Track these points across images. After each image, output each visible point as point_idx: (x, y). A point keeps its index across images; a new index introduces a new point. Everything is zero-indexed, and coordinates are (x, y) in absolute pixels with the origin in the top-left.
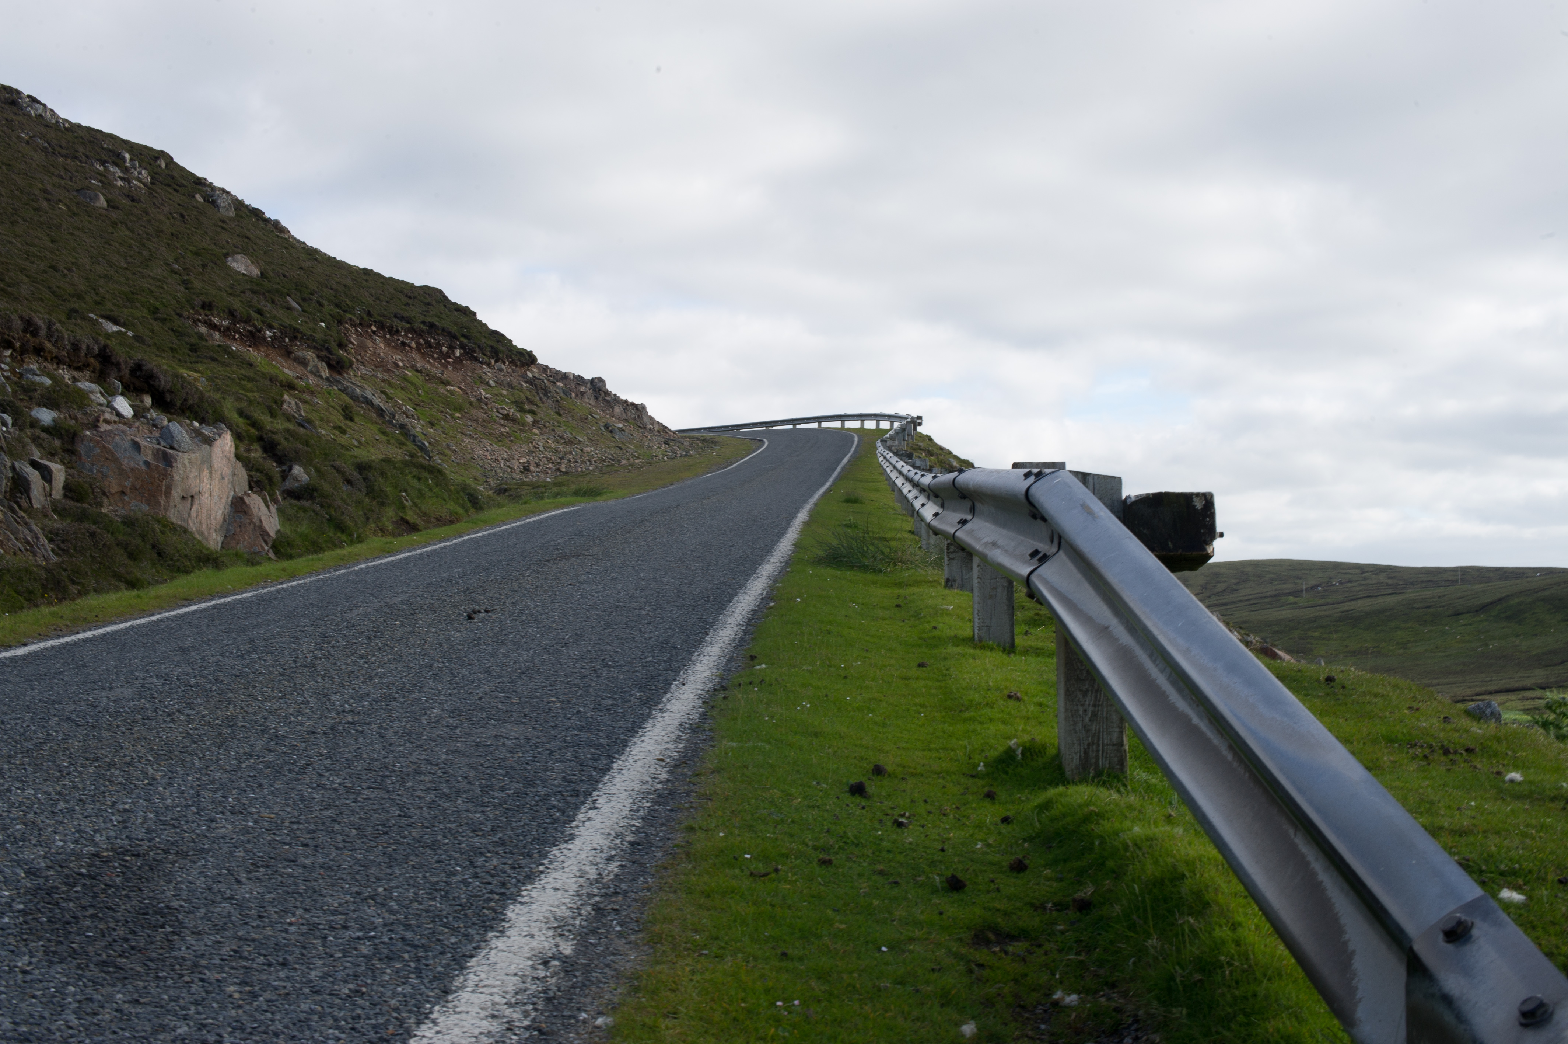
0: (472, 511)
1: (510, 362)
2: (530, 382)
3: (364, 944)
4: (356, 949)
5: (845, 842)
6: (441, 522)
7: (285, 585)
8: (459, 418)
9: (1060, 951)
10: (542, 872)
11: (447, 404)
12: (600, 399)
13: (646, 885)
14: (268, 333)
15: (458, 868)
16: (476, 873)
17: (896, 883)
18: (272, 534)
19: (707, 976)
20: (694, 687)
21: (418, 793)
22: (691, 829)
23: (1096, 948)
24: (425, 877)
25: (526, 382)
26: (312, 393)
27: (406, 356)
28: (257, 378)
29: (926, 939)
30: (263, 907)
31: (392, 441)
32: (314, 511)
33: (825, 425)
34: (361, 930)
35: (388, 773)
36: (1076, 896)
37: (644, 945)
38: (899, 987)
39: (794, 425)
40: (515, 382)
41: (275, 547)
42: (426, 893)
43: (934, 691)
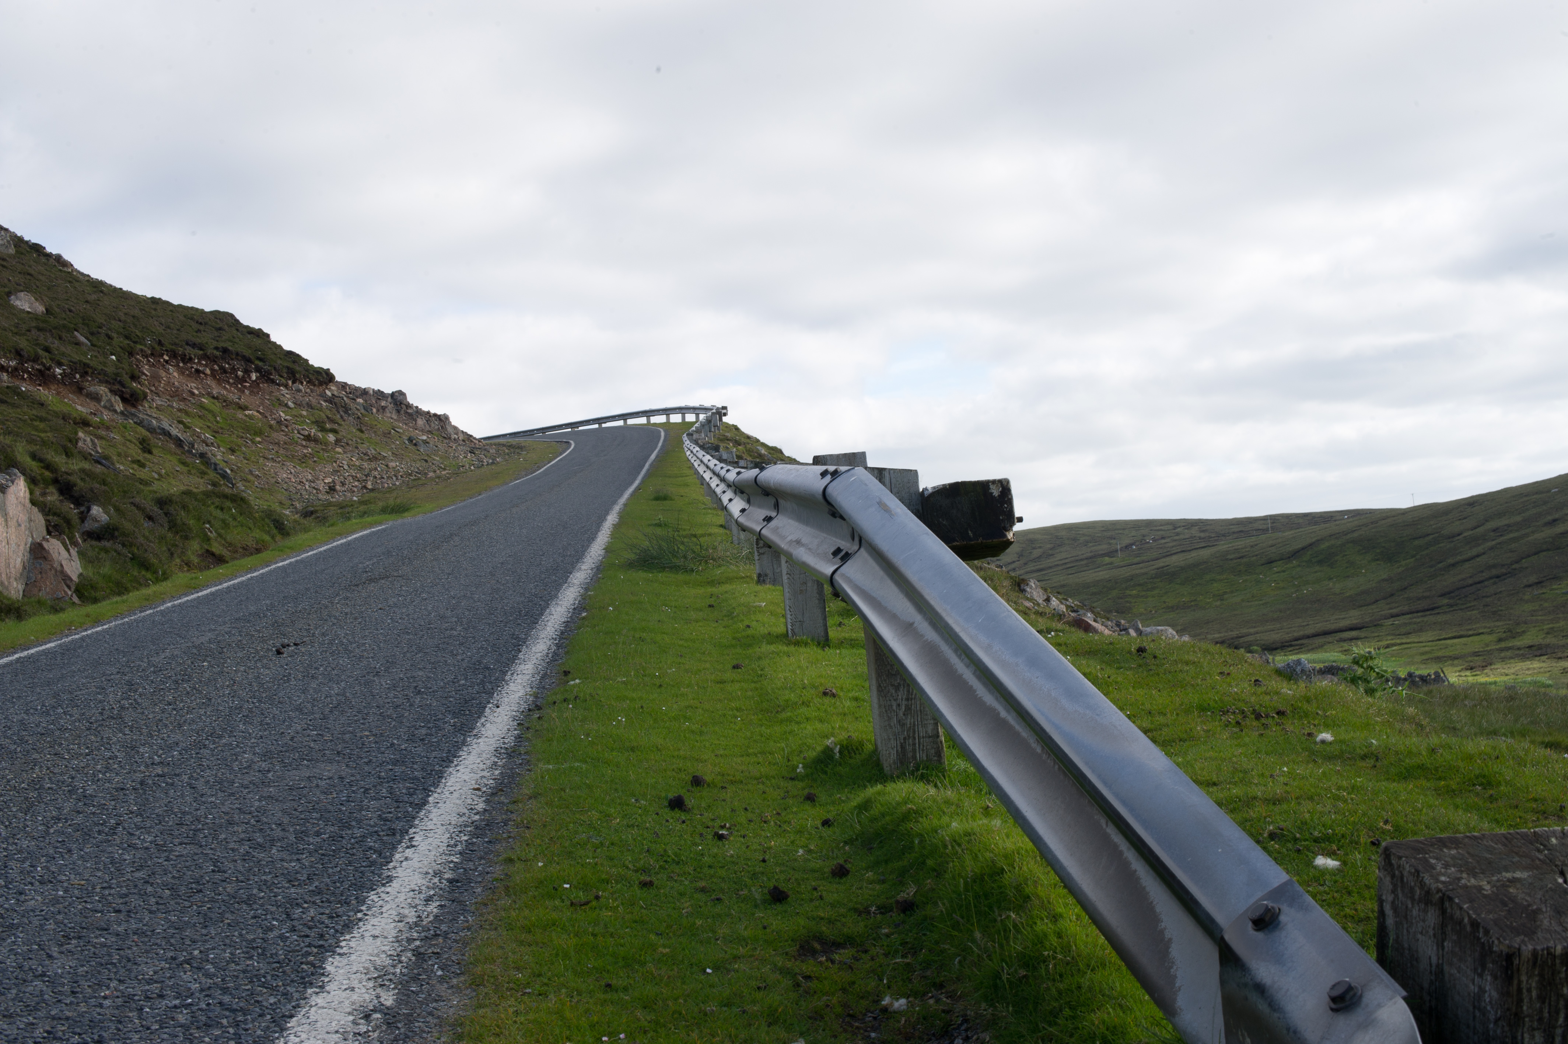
0: (278, 537)
1: (308, 382)
2: (330, 400)
3: (181, 1012)
4: (173, 1019)
5: (665, 861)
6: (248, 551)
7: (89, 632)
8: (260, 443)
9: (886, 955)
10: (360, 920)
11: (247, 429)
12: (402, 412)
13: (466, 924)
14: (57, 370)
15: (275, 923)
16: (294, 926)
17: (718, 899)
18: (75, 578)
19: (531, 1016)
20: (508, 708)
21: (232, 845)
22: (511, 860)
23: (921, 950)
24: (241, 935)
25: (325, 401)
26: (108, 428)
27: (201, 383)
28: (50, 417)
29: (751, 956)
30: (76, 982)
31: (193, 471)
32: (116, 551)
33: (630, 422)
34: (178, 998)
35: (200, 826)
36: (899, 898)
37: (467, 988)
38: (725, 1009)
39: (600, 424)
40: (314, 401)
41: (79, 591)
42: (243, 952)
43: (750, 693)
